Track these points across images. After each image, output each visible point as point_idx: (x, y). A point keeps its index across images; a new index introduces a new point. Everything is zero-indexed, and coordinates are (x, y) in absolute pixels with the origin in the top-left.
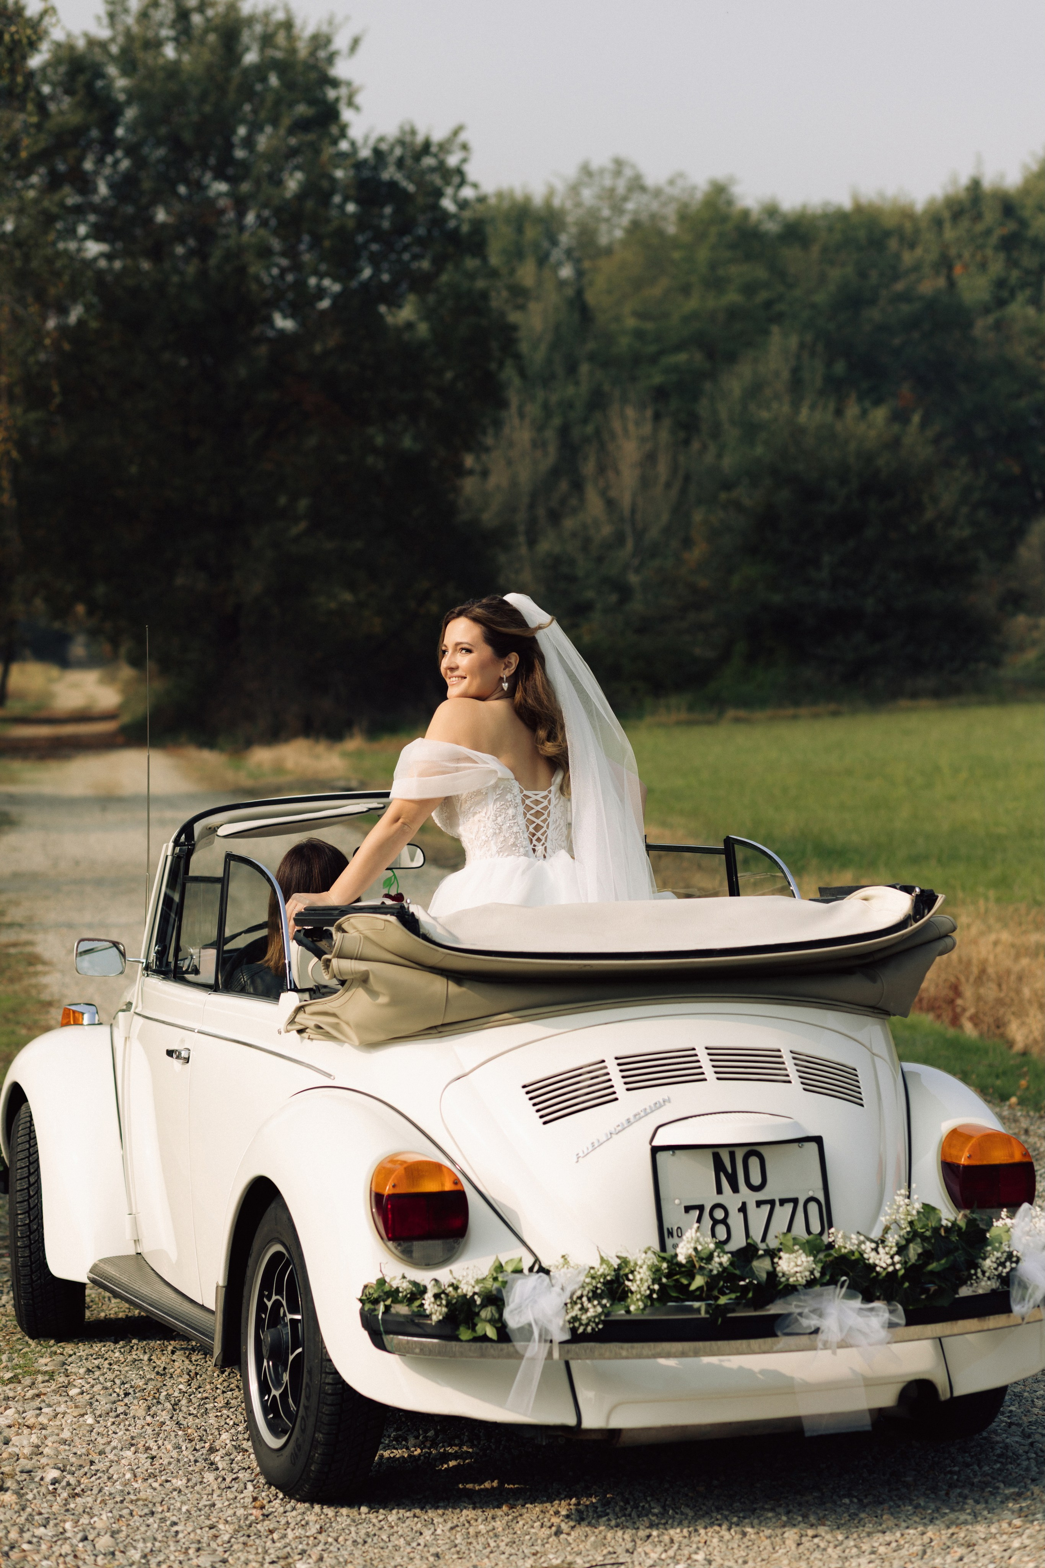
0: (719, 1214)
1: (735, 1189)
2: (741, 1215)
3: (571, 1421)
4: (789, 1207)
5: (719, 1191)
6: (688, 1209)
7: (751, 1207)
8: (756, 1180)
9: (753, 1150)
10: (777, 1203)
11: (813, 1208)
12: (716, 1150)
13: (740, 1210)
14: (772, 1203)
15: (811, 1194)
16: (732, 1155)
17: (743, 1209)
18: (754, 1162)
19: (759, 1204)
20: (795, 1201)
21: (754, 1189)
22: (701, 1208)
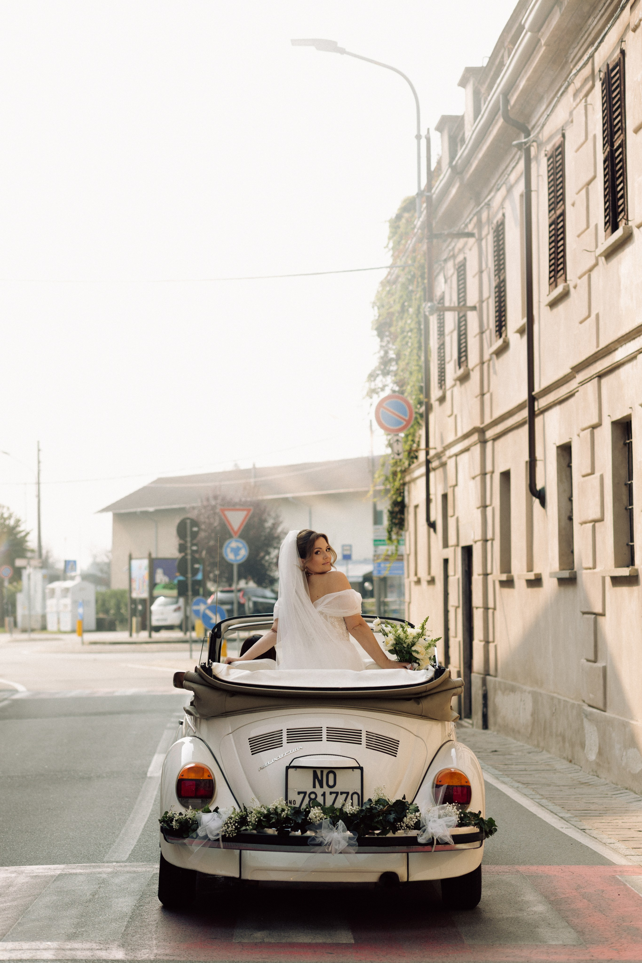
0: (313, 796)
1: (322, 786)
2: (323, 797)
3: (237, 876)
4: (345, 795)
5: (314, 787)
6: (299, 793)
7: (327, 794)
8: (331, 783)
9: (332, 770)
10: (339, 793)
11: (355, 797)
12: (315, 769)
13: (322, 795)
14: (337, 793)
15: (356, 791)
16: (322, 772)
17: (324, 795)
18: (331, 776)
19: (331, 793)
20: (348, 793)
21: (330, 787)
22: (305, 793)
